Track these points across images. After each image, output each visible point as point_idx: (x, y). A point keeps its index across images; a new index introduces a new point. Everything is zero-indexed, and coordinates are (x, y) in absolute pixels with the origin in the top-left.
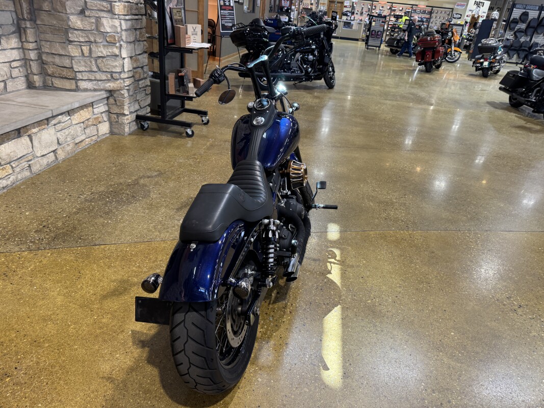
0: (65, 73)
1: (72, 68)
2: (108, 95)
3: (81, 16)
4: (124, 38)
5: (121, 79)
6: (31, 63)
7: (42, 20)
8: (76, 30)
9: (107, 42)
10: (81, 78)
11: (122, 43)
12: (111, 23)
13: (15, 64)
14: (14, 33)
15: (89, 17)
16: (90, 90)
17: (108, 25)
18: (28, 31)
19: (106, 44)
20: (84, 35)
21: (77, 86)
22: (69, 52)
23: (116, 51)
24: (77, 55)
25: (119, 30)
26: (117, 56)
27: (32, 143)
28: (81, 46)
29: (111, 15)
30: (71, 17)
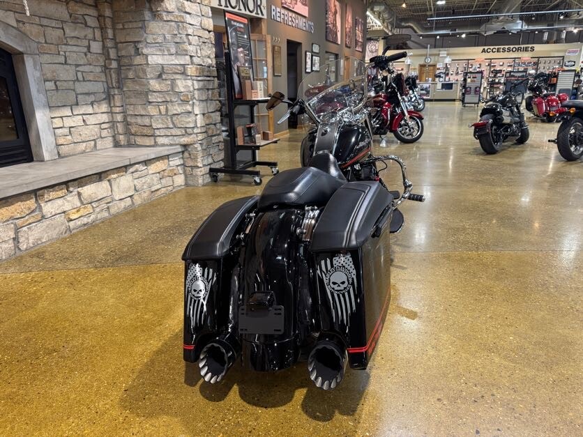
0: (146, 131)
1: (151, 126)
2: (183, 149)
3: (159, 80)
4: (196, 96)
5: (194, 133)
6: (118, 124)
7: (128, 87)
8: (155, 92)
9: (182, 101)
10: (159, 134)
11: (195, 101)
12: (184, 83)
13: (104, 126)
14: (104, 99)
15: (166, 80)
16: (167, 145)
17: (182, 85)
18: (116, 97)
19: (180, 102)
20: (161, 96)
21: (155, 142)
22: (148, 112)
23: (189, 108)
24: (155, 114)
25: (192, 89)
26: (190, 112)
27: (111, 187)
28: (159, 106)
29: (183, 77)
30: (151, 81)
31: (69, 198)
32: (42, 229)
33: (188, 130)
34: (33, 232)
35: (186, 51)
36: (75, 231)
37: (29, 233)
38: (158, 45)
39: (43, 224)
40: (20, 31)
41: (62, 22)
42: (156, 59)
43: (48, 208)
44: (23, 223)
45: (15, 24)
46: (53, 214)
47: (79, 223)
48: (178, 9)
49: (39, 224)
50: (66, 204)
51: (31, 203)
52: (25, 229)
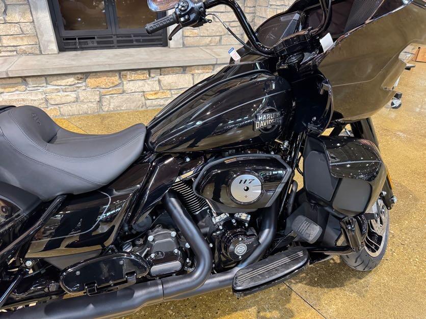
27: (193, 79)
31: (149, 82)
32: (122, 100)
34: (114, 101)
36: (151, 108)
37: (112, 100)
39: (123, 97)
43: (129, 86)
44: (106, 92)
46: (133, 91)
47: (155, 103)
49: (120, 96)
50: (146, 85)
51: (116, 79)
52: (108, 97)
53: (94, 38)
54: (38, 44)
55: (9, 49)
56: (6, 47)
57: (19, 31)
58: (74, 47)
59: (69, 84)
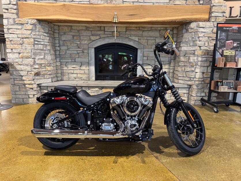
0: (177, 77)
1: (178, 75)
2: (189, 87)
3: (184, 57)
4: (199, 64)
5: (194, 80)
8: (182, 61)
10: (180, 79)
11: (197, 66)
12: (193, 58)
15: (187, 57)
16: (182, 84)
17: (192, 59)
18: (172, 63)
19: (190, 66)
20: (184, 63)
21: (178, 82)
22: (178, 69)
23: (193, 69)
24: (180, 70)
25: (196, 61)
26: (194, 71)
28: (182, 67)
29: (194, 55)
30: (181, 57)
33: (191, 79)
35: (196, 44)
38: (186, 42)
40: (139, 42)
41: (156, 37)
42: (184, 48)
45: (137, 40)
48: (197, 26)
53: (108, 76)
54: (89, 77)
55: (79, 78)
56: (78, 77)
57: (84, 72)
58: (101, 79)
59: (96, 90)
